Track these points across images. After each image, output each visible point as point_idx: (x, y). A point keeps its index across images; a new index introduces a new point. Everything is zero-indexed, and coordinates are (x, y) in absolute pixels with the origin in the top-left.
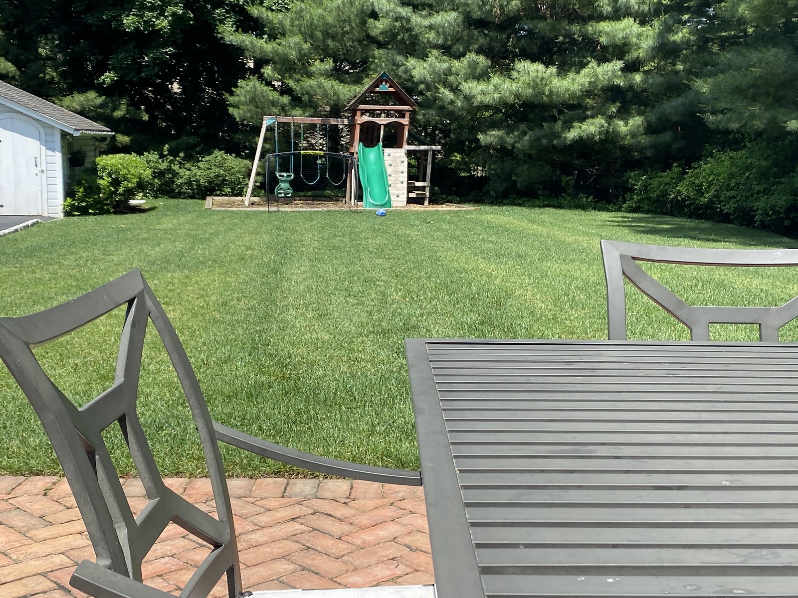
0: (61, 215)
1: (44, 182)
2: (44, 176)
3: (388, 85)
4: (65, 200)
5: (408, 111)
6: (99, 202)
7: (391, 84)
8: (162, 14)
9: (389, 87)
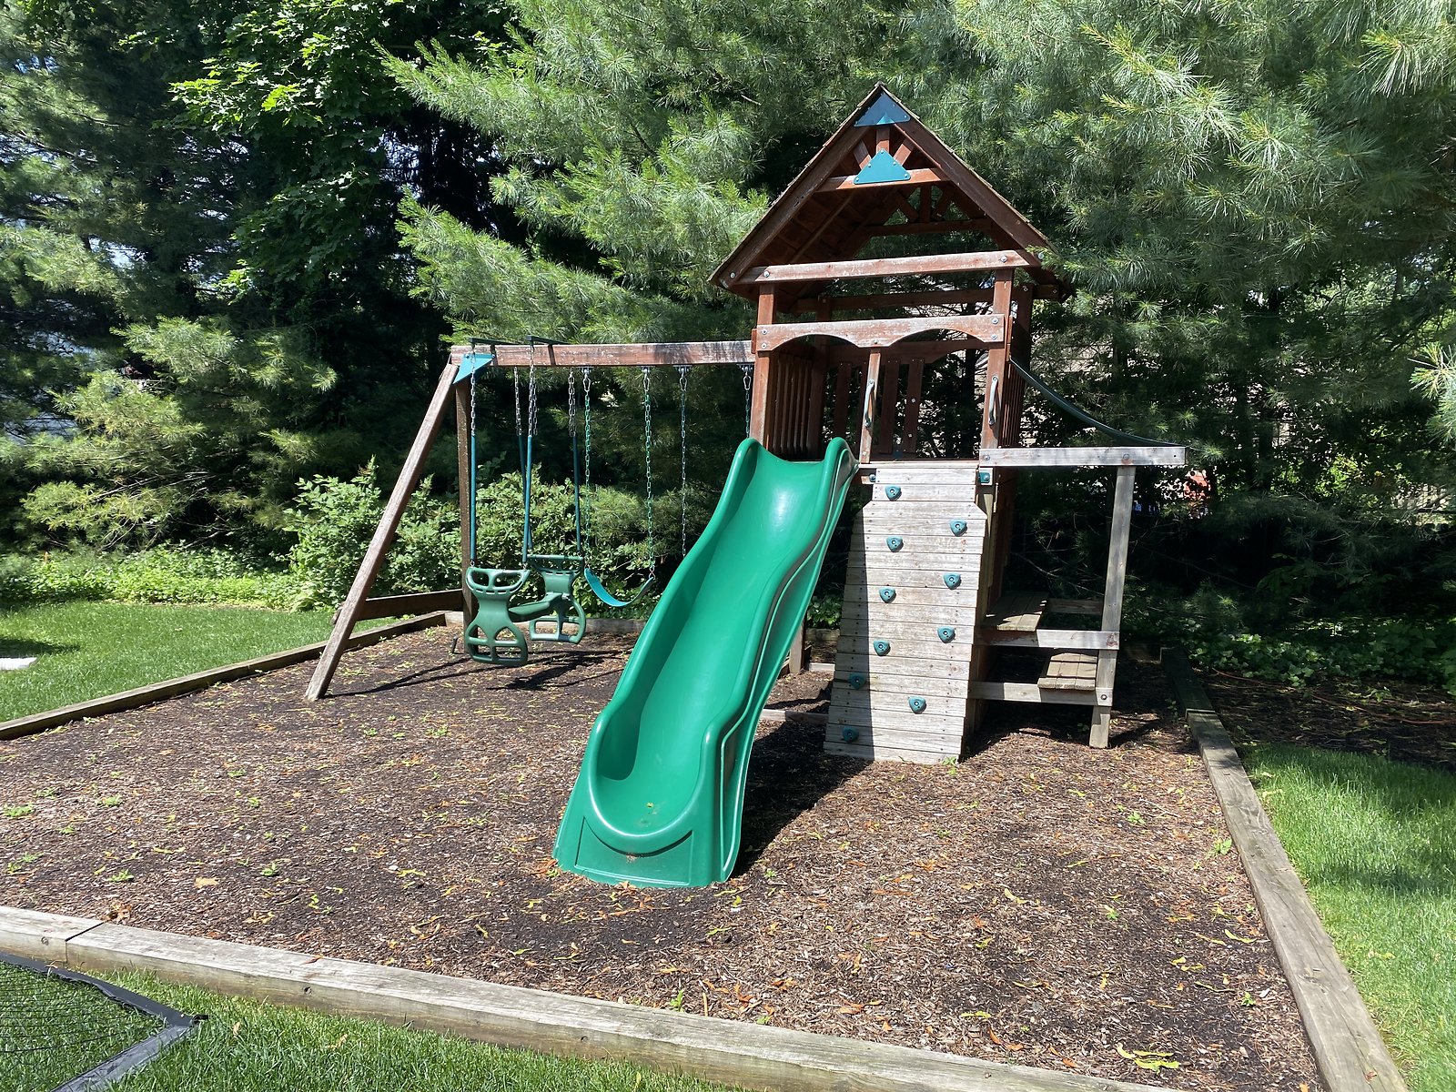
3: (904, 152)
5: (1004, 273)
7: (915, 152)
9: (909, 165)
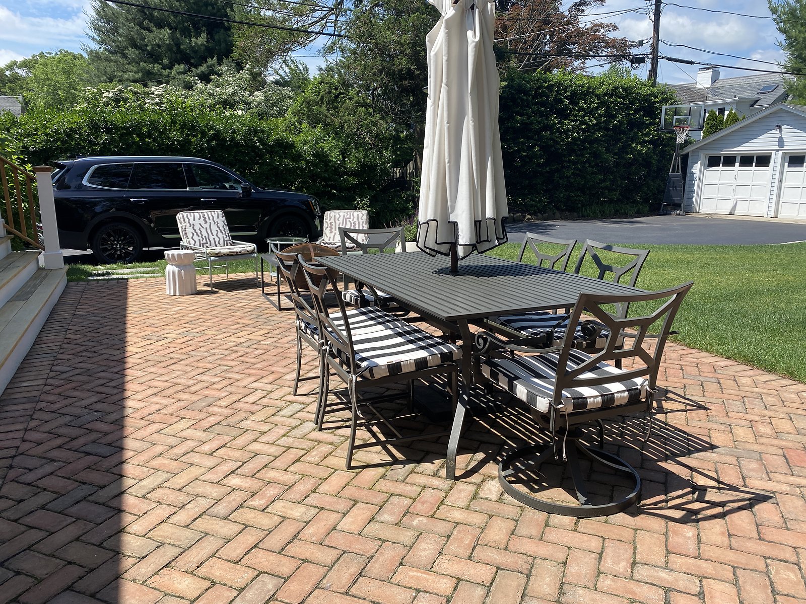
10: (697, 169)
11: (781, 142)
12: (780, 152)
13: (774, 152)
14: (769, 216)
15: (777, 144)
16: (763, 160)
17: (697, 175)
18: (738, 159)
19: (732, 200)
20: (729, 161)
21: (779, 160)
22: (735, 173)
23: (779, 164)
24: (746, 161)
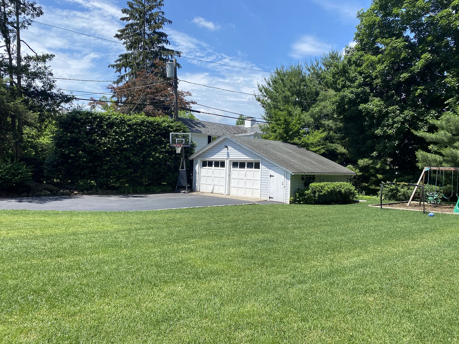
0: (289, 203)
1: (285, 190)
2: (285, 188)
4: (291, 197)
6: (305, 199)
8: (393, 127)
10: (197, 167)
11: (228, 154)
12: (228, 160)
13: (226, 160)
14: (226, 194)
15: (226, 155)
16: (223, 164)
17: (197, 171)
18: (213, 163)
19: (212, 185)
20: (210, 164)
21: (228, 164)
22: (213, 170)
23: (228, 166)
24: (217, 164)
